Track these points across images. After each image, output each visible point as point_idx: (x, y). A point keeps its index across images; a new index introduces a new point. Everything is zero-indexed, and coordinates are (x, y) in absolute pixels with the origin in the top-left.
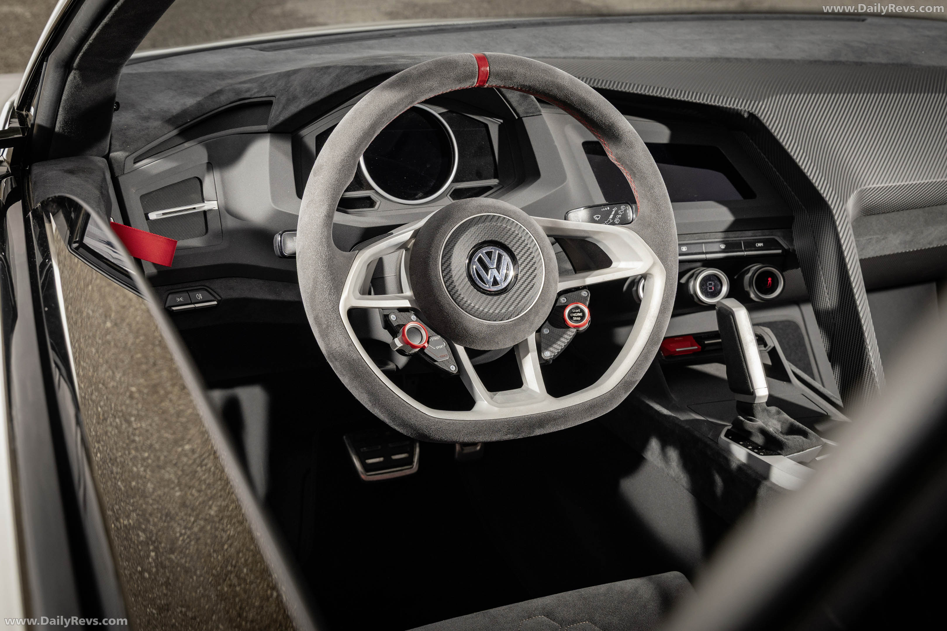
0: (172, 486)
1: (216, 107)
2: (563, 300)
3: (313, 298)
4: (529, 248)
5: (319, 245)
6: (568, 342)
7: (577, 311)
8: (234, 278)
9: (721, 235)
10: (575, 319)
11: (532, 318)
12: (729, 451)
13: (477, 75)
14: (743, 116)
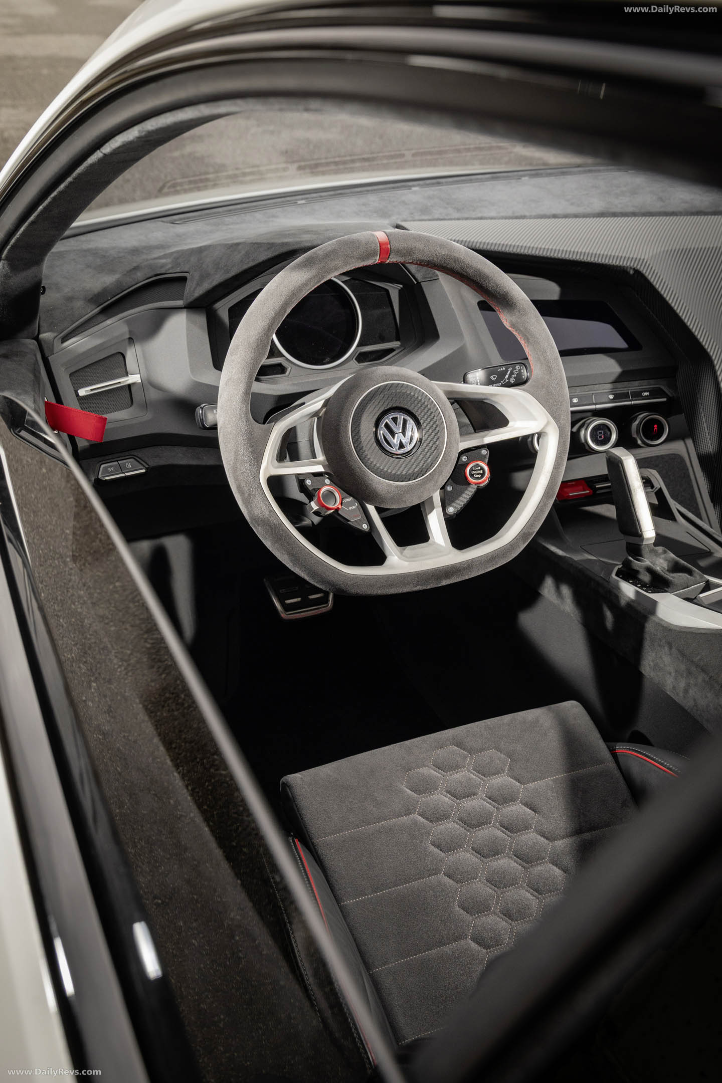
0: (107, 621)
1: (134, 283)
2: (464, 459)
3: (235, 470)
4: (432, 412)
5: (239, 421)
6: (470, 498)
7: (477, 469)
8: (159, 447)
9: (609, 386)
10: (475, 476)
11: (436, 477)
12: (618, 588)
13: (379, 253)
14: (628, 273)
